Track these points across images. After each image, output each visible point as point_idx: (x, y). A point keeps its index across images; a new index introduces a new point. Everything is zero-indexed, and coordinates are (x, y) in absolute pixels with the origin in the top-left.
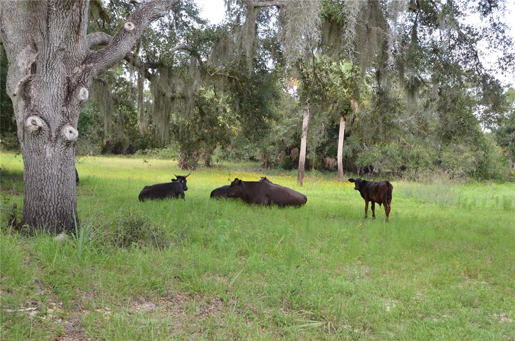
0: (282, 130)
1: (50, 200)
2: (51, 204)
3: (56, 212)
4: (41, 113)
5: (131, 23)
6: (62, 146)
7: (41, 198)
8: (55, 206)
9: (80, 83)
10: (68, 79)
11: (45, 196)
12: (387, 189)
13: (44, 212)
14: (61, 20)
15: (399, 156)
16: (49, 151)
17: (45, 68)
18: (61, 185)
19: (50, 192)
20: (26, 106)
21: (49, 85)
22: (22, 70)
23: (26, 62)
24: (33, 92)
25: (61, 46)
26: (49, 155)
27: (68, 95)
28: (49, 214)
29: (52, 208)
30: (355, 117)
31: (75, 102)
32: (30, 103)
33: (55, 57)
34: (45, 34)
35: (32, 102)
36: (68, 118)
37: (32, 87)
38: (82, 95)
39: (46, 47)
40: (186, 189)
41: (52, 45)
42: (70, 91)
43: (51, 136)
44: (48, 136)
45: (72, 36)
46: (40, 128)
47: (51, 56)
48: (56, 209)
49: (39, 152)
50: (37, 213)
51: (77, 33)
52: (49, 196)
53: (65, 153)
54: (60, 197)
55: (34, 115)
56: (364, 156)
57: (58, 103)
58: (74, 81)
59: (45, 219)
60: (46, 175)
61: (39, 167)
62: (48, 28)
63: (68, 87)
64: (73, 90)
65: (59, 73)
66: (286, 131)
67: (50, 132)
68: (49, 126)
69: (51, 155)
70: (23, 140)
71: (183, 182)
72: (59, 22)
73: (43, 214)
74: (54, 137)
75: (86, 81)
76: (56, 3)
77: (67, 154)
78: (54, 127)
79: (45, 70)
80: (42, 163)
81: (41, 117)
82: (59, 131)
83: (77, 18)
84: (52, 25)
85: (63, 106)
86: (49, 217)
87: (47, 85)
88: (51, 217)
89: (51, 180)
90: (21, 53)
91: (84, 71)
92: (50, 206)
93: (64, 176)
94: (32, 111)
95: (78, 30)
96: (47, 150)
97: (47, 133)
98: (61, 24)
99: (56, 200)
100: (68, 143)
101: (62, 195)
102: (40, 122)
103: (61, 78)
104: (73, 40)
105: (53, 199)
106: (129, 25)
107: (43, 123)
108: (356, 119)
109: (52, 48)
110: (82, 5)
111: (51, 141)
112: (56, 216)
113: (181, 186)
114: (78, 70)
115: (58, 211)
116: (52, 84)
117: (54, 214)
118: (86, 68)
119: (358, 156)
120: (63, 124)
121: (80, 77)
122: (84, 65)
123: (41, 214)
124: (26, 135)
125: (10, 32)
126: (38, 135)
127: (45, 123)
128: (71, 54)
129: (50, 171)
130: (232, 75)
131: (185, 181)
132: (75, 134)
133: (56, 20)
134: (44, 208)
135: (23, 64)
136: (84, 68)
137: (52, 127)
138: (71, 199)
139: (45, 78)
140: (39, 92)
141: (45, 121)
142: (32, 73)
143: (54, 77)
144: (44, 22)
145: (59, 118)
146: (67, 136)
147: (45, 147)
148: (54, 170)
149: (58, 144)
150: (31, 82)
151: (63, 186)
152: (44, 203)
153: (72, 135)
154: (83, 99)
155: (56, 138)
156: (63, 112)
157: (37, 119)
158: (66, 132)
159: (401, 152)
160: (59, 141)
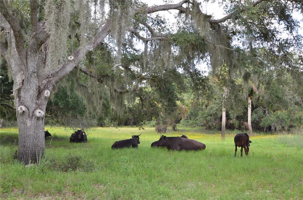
0: (214, 107)
1: (29, 147)
2: (29, 149)
3: (32, 153)
4: (25, 104)
5: (72, 56)
6: (35, 120)
7: (24, 146)
8: (31, 150)
9: (46, 88)
10: (39, 87)
11: (26, 145)
12: (246, 138)
13: (26, 153)
14: (33, 58)
15: (288, 119)
16: (29, 123)
17: (27, 82)
18: (35, 140)
19: (29, 143)
20: (19, 101)
21: (29, 90)
22: (18, 83)
23: (20, 79)
24: (22, 94)
25: (34, 71)
26: (29, 125)
27: (39, 94)
28: (28, 154)
29: (30, 151)
30: (259, 97)
31: (43, 97)
32: (21, 99)
33: (31, 76)
34: (26, 66)
35: (22, 99)
36: (39, 106)
37: (22, 91)
38: (46, 94)
39: (27, 72)
40: (139, 143)
41: (29, 70)
42: (40, 92)
43: (29, 115)
44: (28, 115)
45: (42, 65)
46: (24, 112)
47: (29, 76)
48: (32, 151)
49: (24, 123)
50: (23, 154)
51: (44, 63)
52: (28, 145)
53: (37, 123)
54: (34, 146)
55: (22, 105)
56: (265, 120)
57: (34, 99)
58: (42, 87)
59: (26, 157)
60: (27, 135)
61: (24, 131)
62: (27, 63)
63: (39, 90)
64: (41, 92)
65: (34, 84)
66: (217, 107)
67: (29, 113)
68: (29, 110)
69: (30, 124)
70: (18, 118)
71: (137, 139)
72: (32, 59)
73: (25, 154)
74: (31, 115)
75: (48, 87)
76: (30, 50)
77: (38, 124)
78: (31, 111)
79: (27, 83)
80: (25, 129)
81: (25, 106)
82: (33, 112)
83: (44, 56)
84: (29, 61)
85: (36, 100)
86: (28, 156)
87: (28, 90)
88: (29, 156)
89: (29, 137)
90: (18, 75)
91: (48, 82)
92: (29, 150)
93: (36, 135)
94: (21, 103)
95: (45, 62)
96: (28, 122)
97: (28, 114)
98: (34, 60)
99: (32, 147)
100: (38, 118)
101: (35, 144)
102: (24, 108)
103: (35, 86)
104: (42, 67)
105: (30, 147)
106: (71, 57)
107: (25, 109)
108: (260, 98)
109: (29, 72)
110: (47, 50)
111: (30, 117)
112: (31, 155)
113: (136, 141)
114: (45, 82)
115: (33, 153)
116: (30, 89)
117: (31, 154)
118: (49, 80)
119: (262, 120)
120: (36, 109)
121: (45, 85)
122: (48, 79)
123: (24, 154)
124: (18, 115)
125: (13, 66)
126: (23, 115)
127: (26, 109)
128: (41, 74)
129: (29, 133)
130: (154, 78)
131: (139, 138)
132: (42, 114)
133: (30, 58)
134: (26, 151)
135: (19, 81)
136: (48, 80)
137: (30, 110)
138: (41, 146)
139: (27, 86)
140: (25, 94)
141: (27, 108)
142: (22, 85)
143: (31, 86)
144: (25, 60)
145: (34, 106)
146: (37, 115)
147: (27, 120)
148: (31, 132)
149: (33, 119)
150: (21, 89)
151: (36, 140)
152: (26, 148)
153: (40, 114)
154: (46, 96)
155: (32, 116)
156: (36, 103)
157: (22, 107)
158: (37, 113)
159: (289, 116)
160: (34, 117)
